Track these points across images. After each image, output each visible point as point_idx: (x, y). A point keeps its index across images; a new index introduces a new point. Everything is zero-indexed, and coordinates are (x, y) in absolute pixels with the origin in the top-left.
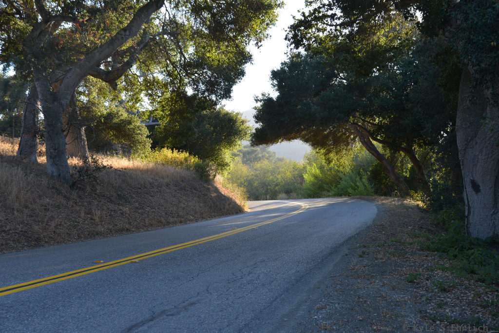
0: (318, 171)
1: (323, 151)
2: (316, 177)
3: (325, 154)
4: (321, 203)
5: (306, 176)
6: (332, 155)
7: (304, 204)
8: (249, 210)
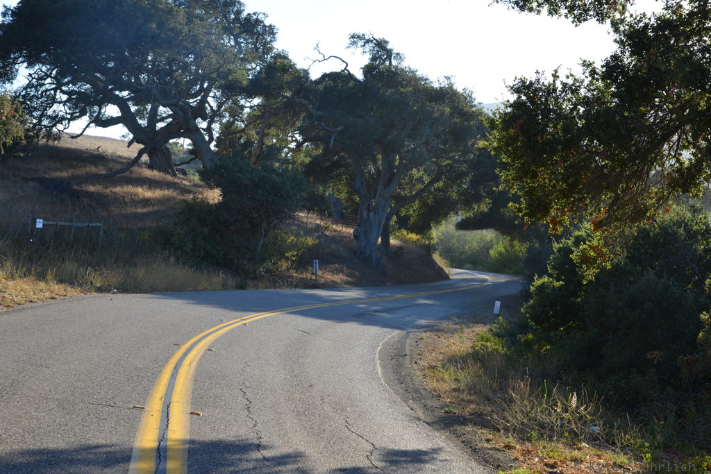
0: (503, 250)
1: (508, 238)
2: (500, 254)
3: (510, 241)
4: (502, 279)
5: (492, 252)
6: (516, 242)
7: (489, 278)
8: (451, 277)
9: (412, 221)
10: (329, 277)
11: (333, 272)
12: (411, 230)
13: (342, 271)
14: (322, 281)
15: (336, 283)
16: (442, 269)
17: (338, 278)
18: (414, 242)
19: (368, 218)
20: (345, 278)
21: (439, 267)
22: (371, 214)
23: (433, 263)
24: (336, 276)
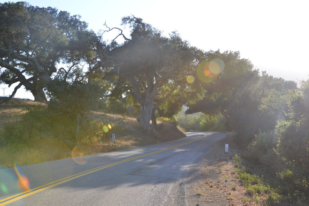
2: (205, 123)
5: (201, 123)
8: (187, 136)
9: (165, 111)
10: (124, 143)
11: (126, 140)
12: (165, 116)
13: (131, 139)
14: (120, 145)
15: (128, 146)
16: (182, 132)
17: (129, 143)
18: (168, 122)
19: (143, 109)
20: (134, 142)
21: (181, 132)
22: (145, 107)
23: (178, 130)
24: (128, 142)
